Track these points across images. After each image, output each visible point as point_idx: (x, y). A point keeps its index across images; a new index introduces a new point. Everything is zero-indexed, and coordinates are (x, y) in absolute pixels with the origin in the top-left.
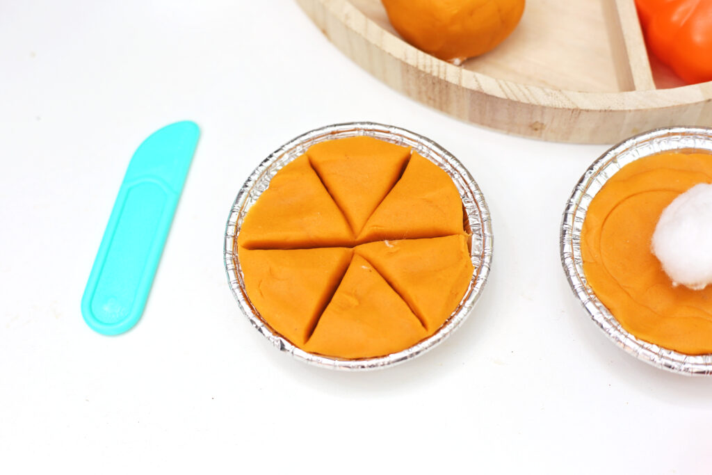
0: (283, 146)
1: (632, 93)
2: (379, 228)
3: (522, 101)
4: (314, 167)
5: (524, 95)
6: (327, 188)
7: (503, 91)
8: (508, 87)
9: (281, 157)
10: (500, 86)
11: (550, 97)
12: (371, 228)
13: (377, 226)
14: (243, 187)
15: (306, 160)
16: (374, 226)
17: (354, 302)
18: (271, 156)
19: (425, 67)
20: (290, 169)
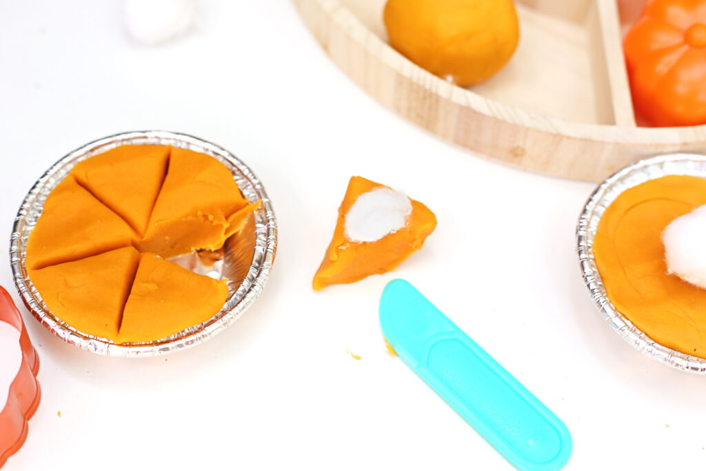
0: (48, 171)
2: (164, 222)
4: (81, 184)
5: (510, 116)
6: (101, 200)
9: (47, 182)
10: (489, 106)
12: (156, 224)
13: (161, 220)
14: (18, 216)
15: (72, 180)
16: (158, 221)
17: (153, 287)
18: (37, 183)
20: (59, 190)
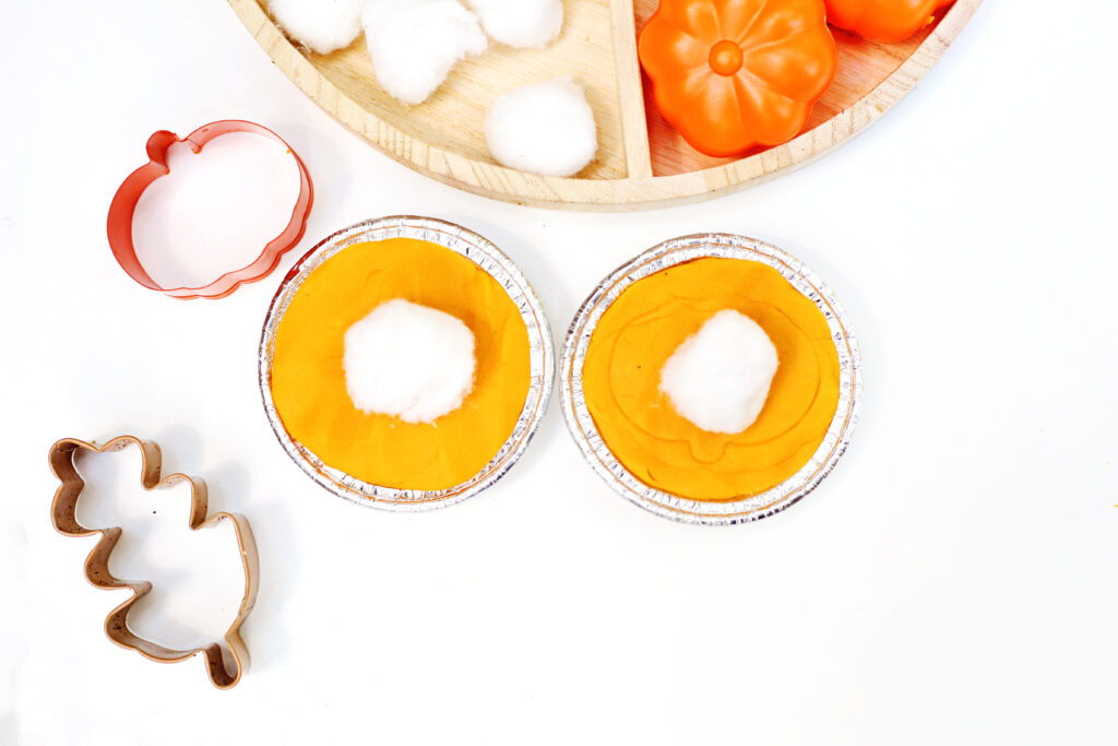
1: (626, 180)
3: (498, 189)
5: (501, 182)
7: (477, 176)
8: (483, 171)
10: (474, 170)
11: (530, 186)
19: (387, 144)
